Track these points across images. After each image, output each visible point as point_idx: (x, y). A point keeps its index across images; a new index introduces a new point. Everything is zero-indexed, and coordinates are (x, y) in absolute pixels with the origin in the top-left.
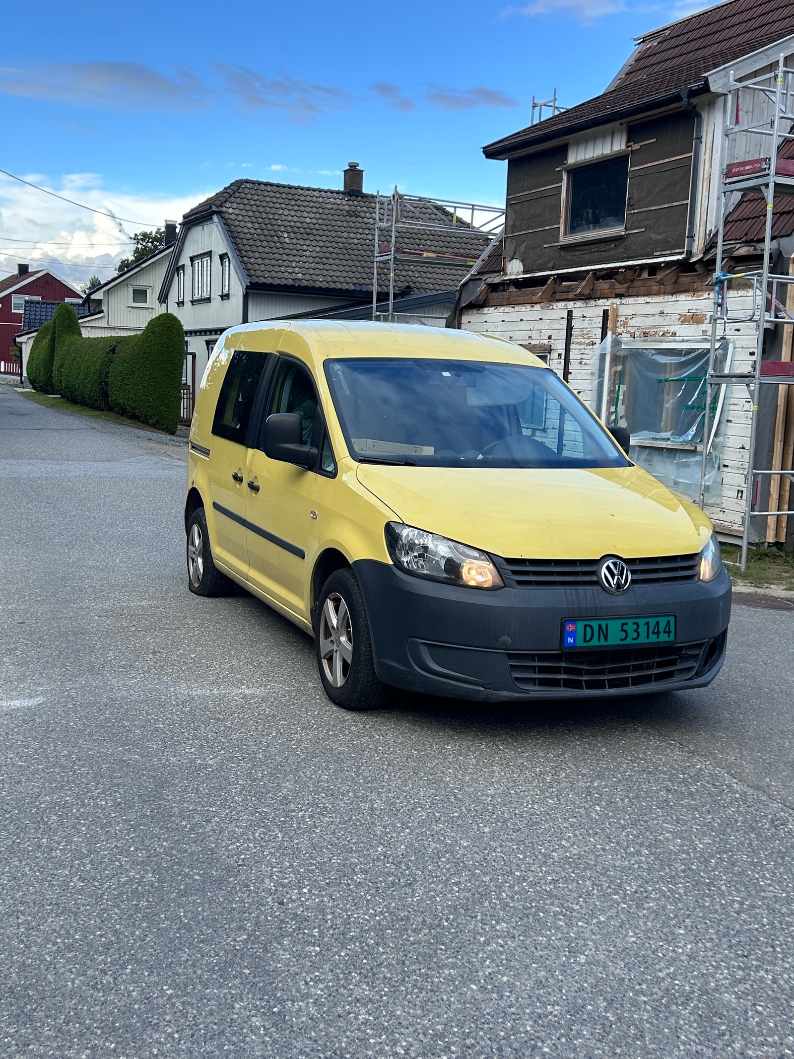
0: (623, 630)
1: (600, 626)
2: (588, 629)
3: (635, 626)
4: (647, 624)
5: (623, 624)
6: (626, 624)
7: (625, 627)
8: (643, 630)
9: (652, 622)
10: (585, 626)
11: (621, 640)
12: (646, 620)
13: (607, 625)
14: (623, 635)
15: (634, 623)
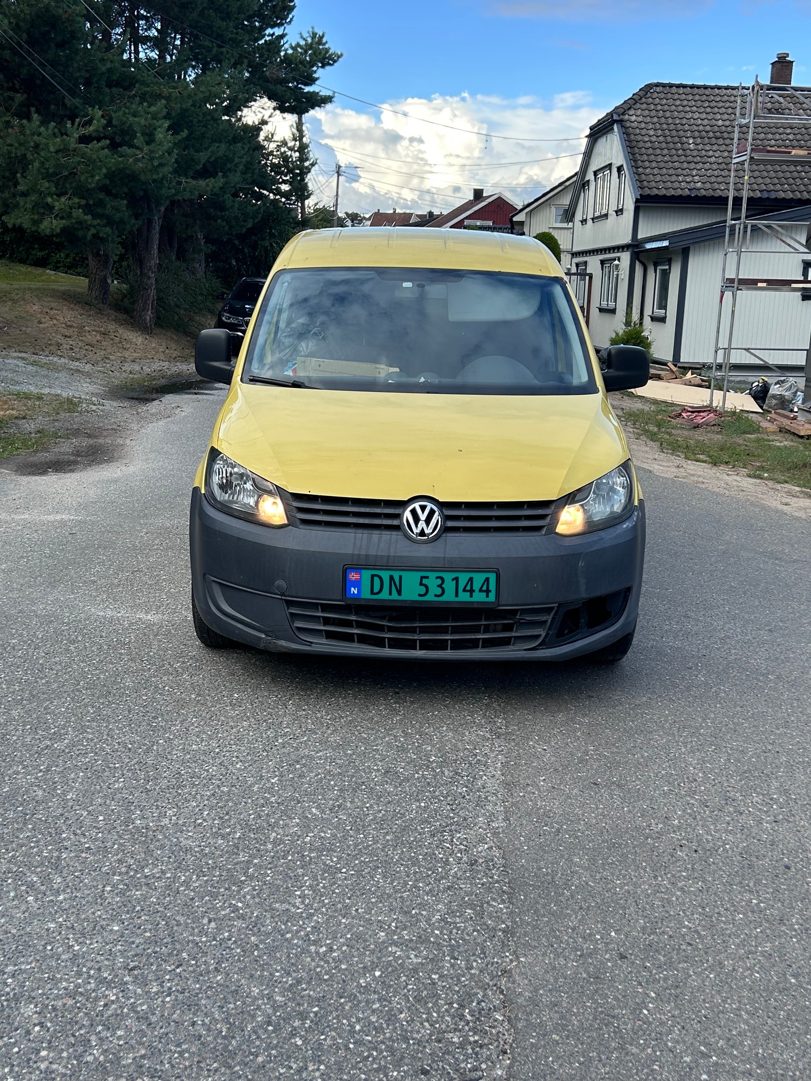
0: (421, 584)
1: (391, 578)
2: (376, 580)
3: (439, 581)
4: (456, 579)
5: (422, 578)
6: (427, 577)
7: (425, 581)
8: (449, 586)
9: (464, 578)
10: (373, 576)
11: (420, 595)
12: (454, 575)
13: (400, 577)
14: (423, 590)
15: (437, 578)
